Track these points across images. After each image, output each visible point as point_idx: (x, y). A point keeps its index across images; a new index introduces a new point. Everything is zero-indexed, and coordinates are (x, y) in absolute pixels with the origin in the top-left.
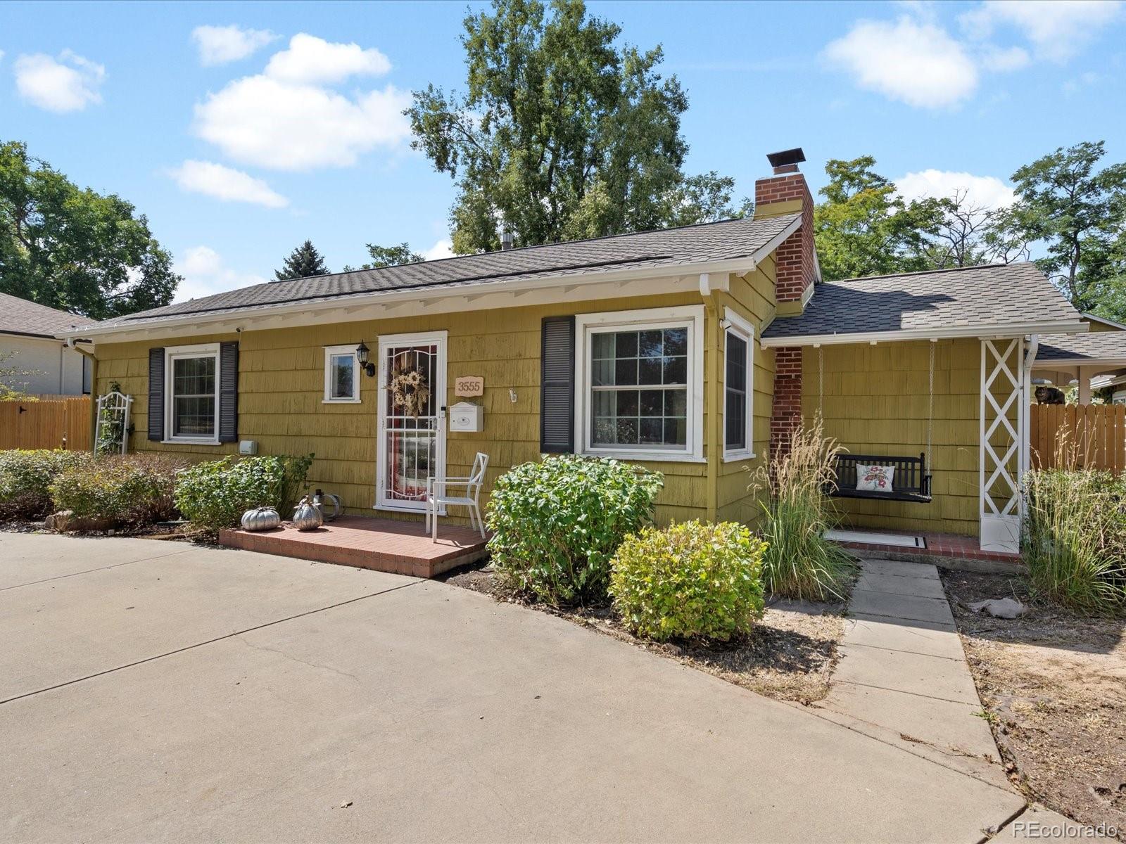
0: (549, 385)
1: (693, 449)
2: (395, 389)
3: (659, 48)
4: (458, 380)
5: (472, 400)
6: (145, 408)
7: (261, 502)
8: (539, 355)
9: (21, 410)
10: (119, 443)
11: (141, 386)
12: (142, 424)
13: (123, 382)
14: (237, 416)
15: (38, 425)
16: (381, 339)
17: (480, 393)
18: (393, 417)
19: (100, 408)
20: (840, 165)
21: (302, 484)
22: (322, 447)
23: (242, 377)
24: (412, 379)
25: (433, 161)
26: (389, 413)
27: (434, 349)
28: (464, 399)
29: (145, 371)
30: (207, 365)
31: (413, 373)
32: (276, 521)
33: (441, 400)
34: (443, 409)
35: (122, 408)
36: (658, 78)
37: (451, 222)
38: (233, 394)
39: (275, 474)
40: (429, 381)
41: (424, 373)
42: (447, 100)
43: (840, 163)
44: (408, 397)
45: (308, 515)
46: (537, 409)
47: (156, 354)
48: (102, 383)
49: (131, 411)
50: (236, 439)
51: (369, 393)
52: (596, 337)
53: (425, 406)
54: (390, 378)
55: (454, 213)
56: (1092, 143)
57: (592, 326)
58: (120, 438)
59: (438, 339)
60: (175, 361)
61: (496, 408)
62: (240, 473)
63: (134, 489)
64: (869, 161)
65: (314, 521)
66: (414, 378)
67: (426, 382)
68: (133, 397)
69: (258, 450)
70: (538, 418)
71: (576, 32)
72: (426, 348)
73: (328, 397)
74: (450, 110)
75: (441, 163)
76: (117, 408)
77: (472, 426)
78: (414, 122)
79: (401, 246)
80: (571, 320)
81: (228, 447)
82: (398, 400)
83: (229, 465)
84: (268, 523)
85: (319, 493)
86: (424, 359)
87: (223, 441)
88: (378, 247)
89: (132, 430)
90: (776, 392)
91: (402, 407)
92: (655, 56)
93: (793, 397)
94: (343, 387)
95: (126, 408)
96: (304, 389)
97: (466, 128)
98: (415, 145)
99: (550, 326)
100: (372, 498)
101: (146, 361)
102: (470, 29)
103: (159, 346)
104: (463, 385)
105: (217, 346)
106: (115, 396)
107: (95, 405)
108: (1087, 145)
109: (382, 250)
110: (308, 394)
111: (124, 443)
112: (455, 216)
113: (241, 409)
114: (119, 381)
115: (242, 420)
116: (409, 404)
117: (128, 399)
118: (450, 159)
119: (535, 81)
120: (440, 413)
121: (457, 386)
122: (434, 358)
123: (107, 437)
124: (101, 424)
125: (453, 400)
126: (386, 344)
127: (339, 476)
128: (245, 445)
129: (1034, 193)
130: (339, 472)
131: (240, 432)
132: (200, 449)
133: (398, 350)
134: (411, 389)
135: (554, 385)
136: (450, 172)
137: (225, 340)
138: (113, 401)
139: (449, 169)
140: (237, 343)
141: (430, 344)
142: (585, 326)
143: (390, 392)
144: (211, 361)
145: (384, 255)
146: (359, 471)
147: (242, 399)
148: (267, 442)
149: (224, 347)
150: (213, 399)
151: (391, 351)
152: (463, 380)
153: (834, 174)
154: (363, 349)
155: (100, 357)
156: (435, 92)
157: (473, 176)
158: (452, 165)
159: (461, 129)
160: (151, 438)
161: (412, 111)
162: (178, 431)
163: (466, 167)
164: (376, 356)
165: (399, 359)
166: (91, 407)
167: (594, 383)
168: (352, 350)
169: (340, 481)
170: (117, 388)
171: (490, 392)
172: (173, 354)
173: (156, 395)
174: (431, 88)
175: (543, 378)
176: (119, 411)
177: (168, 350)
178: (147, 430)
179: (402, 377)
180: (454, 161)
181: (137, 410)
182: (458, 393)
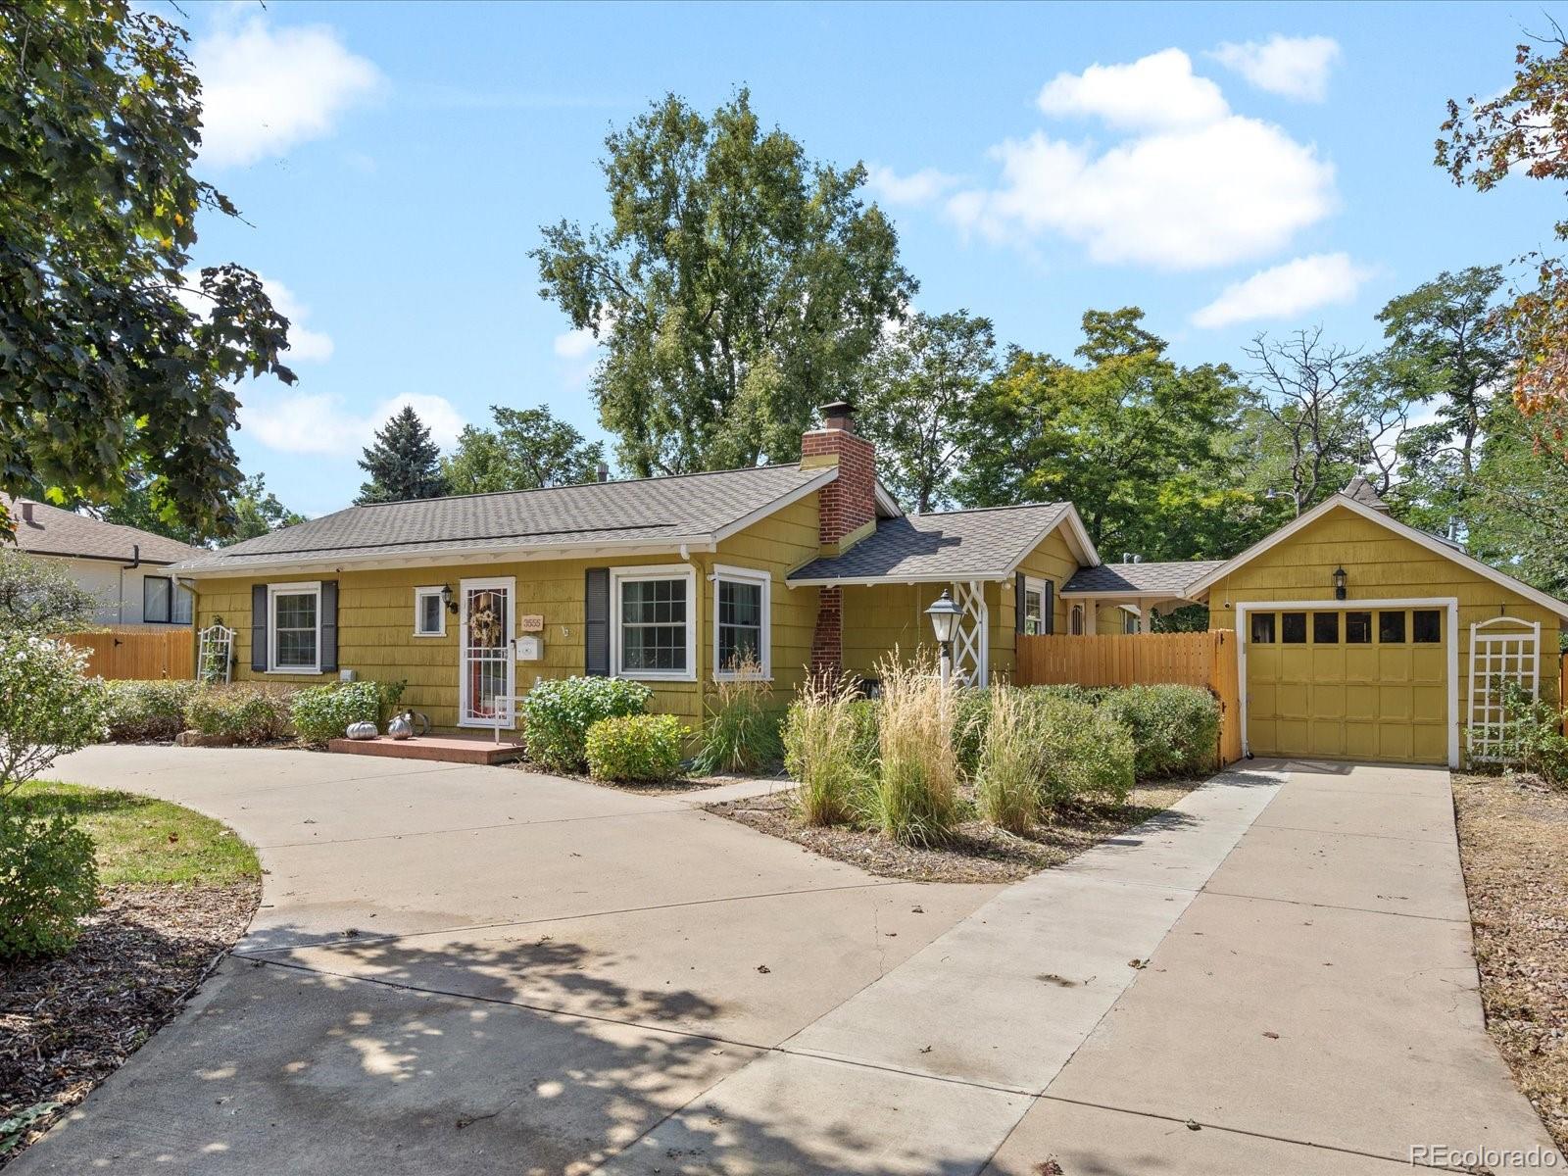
0: (592, 622)
1: (690, 672)
2: (474, 625)
3: (860, 166)
4: (524, 618)
5: (535, 634)
6: (248, 641)
7: (362, 718)
8: (583, 598)
9: (117, 643)
10: (223, 674)
11: (245, 620)
12: (245, 656)
13: (225, 617)
14: (337, 648)
15: (136, 657)
16: (462, 581)
17: (540, 629)
18: (473, 648)
19: (202, 640)
20: (1102, 318)
21: (396, 707)
22: (413, 675)
23: (342, 612)
24: (485, 617)
25: (568, 316)
26: (470, 645)
27: (505, 591)
28: (529, 633)
29: (249, 605)
30: (308, 600)
31: (488, 612)
32: (375, 732)
33: (511, 634)
34: (513, 641)
35: (225, 641)
36: (860, 205)
37: (593, 394)
38: (334, 628)
39: (373, 696)
40: (500, 618)
41: (497, 611)
42: (585, 237)
43: (1101, 315)
44: (484, 631)
45: (401, 726)
46: (583, 642)
47: (259, 590)
48: (203, 616)
49: (235, 644)
50: (336, 669)
51: (452, 627)
52: (625, 585)
53: (498, 639)
54: (470, 616)
55: (597, 382)
56: (1483, 267)
57: (622, 576)
58: (224, 669)
59: (508, 584)
60: (278, 597)
61: (553, 641)
62: (344, 695)
63: (253, 710)
64: (1135, 314)
65: (405, 732)
66: (489, 616)
67: (499, 619)
68: (236, 630)
69: (356, 677)
70: (584, 649)
71: (746, 157)
72: (498, 591)
73: (418, 631)
74: (590, 250)
75: (581, 318)
76: (220, 641)
77: (534, 656)
78: (543, 267)
79: (539, 409)
80: (607, 571)
81: (329, 676)
82: (476, 634)
83: (335, 689)
84: (367, 734)
85: (410, 712)
86: (497, 601)
87: (325, 670)
88: (506, 410)
89: (235, 662)
90: (818, 625)
91: (480, 639)
92: (857, 176)
93: (832, 629)
94: (431, 623)
95: (230, 641)
96: (397, 623)
97: (611, 272)
98: (545, 294)
99: (591, 576)
100: (456, 717)
101: (249, 597)
102: (614, 148)
103: (262, 583)
104: (528, 621)
105: (318, 585)
106: (218, 629)
107: (197, 637)
108: (1477, 272)
109: (513, 413)
110: (401, 629)
111: (228, 673)
112: (599, 386)
113: (341, 642)
114: (221, 615)
115: (342, 651)
116: (485, 637)
117: (231, 632)
118: (591, 313)
119: (694, 221)
120: (509, 644)
121: (523, 623)
122: (505, 599)
123: (212, 669)
124: (204, 657)
125: (519, 634)
126: (466, 586)
127: (428, 699)
128: (345, 674)
129: (1409, 334)
130: (428, 696)
131: (340, 662)
132: (302, 679)
133: (476, 592)
134: (487, 625)
135: (594, 622)
136: (592, 330)
137: (326, 579)
138: (216, 634)
139: (591, 326)
140: (337, 582)
141: (502, 588)
142: (618, 576)
143: (470, 627)
144: (312, 597)
145: (516, 421)
146: (445, 694)
147: (342, 632)
148: (363, 670)
149: (324, 584)
150: (314, 633)
151: (470, 592)
152: (528, 618)
153: (1090, 331)
154: (447, 590)
155: (201, 592)
156: (570, 228)
157: (621, 332)
158: (594, 321)
159: (605, 274)
160: (255, 669)
161: (539, 252)
162: (281, 661)
163: (612, 322)
164: (458, 596)
165: (477, 599)
166: (192, 639)
167: (625, 621)
168: (437, 591)
169: (429, 702)
170: (220, 621)
171: (548, 628)
172: (275, 591)
173: (259, 628)
174: (564, 223)
175: (587, 618)
176: (222, 644)
177: (271, 587)
178: (250, 660)
179: (478, 615)
180: (596, 316)
181: (240, 642)
182: (524, 629)
